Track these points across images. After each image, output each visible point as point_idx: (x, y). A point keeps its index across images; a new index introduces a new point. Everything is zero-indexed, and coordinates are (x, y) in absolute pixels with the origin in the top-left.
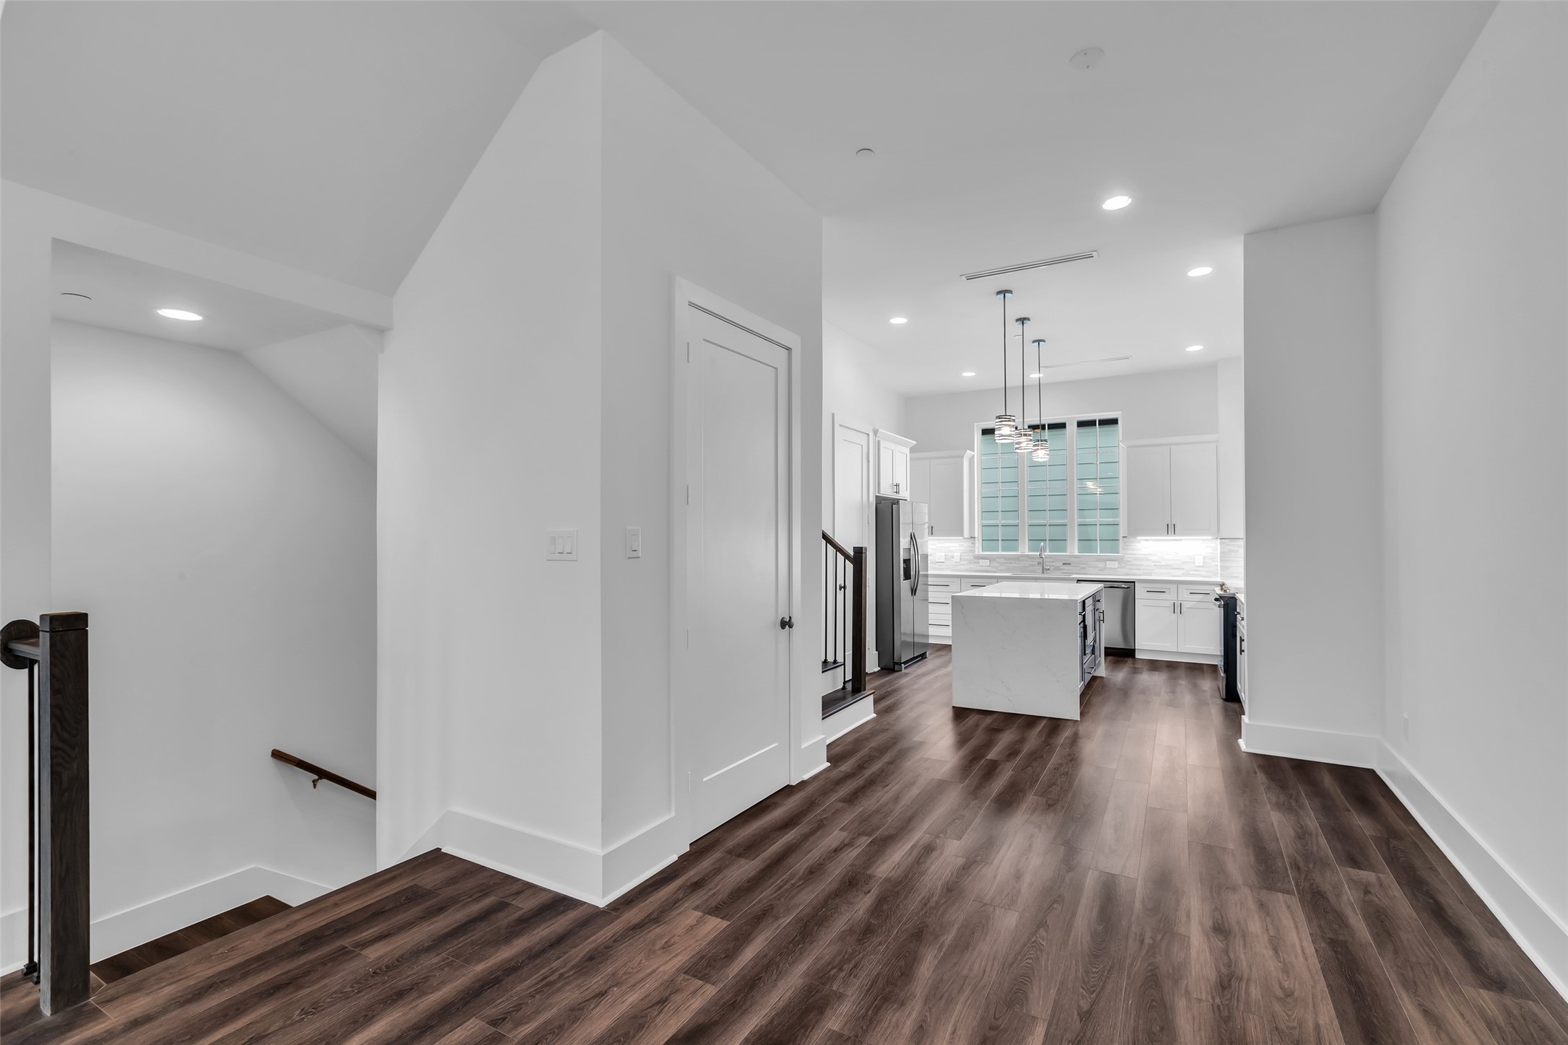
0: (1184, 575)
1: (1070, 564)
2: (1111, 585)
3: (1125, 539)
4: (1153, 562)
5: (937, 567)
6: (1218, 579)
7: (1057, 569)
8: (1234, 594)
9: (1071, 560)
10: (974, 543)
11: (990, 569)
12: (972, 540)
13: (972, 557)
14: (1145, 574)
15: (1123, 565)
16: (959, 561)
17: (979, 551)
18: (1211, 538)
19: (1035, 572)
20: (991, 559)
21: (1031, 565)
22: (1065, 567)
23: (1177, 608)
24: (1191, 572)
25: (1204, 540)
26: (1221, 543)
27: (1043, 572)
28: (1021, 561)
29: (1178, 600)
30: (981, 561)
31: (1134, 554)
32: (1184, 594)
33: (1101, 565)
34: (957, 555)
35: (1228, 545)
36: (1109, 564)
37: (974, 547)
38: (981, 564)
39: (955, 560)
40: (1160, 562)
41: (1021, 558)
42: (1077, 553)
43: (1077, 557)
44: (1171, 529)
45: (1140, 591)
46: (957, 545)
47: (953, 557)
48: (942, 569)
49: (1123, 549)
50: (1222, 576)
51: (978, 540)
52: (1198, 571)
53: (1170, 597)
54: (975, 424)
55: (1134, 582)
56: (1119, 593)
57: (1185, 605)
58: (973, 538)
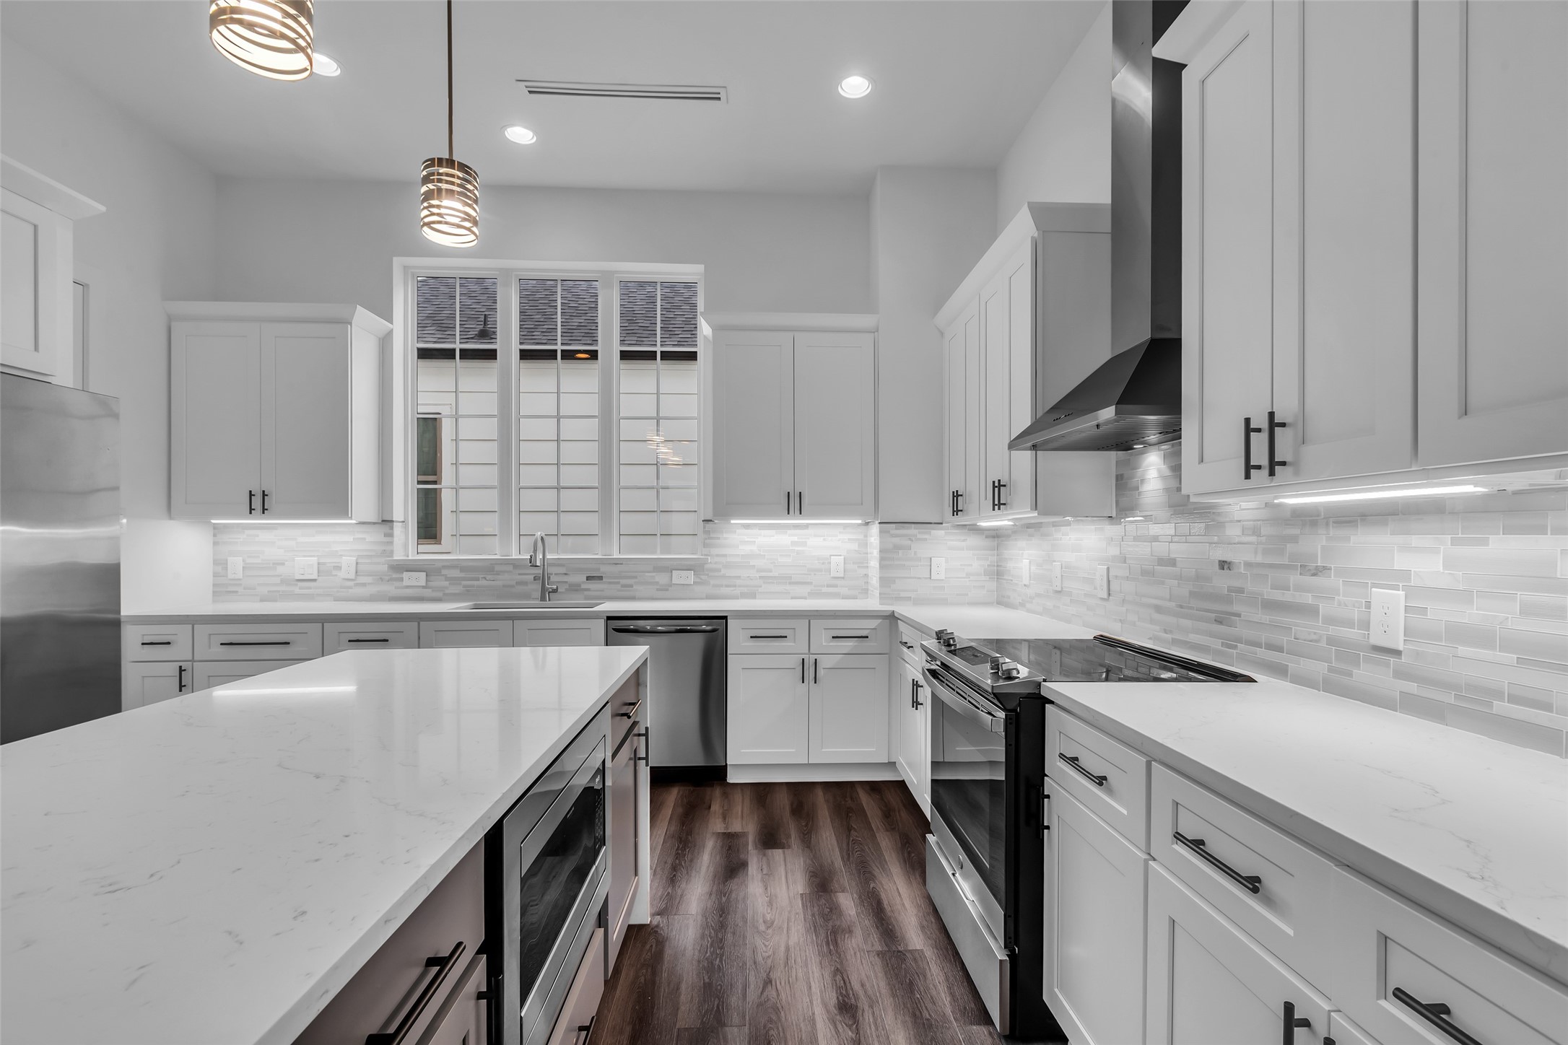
0: (813, 595)
1: (600, 578)
2: (681, 625)
3: (709, 525)
4: (759, 571)
5: (297, 590)
6: (873, 603)
7: (575, 588)
8: (1039, 685)
9: (604, 569)
10: (390, 535)
11: (428, 593)
12: (385, 528)
13: (385, 568)
14: (744, 596)
15: (703, 577)
16: (352, 576)
17: (399, 556)
18: (860, 522)
19: (528, 596)
20: (429, 570)
21: (519, 583)
22: (593, 586)
23: (809, 671)
24: (825, 590)
25: (846, 526)
26: (881, 532)
27: (543, 598)
28: (498, 573)
29: (809, 653)
30: (406, 575)
31: (725, 556)
32: (822, 640)
33: (662, 579)
34: (348, 562)
35: (893, 536)
36: (679, 577)
37: (391, 543)
38: (406, 583)
39: (342, 574)
40: (771, 571)
41: (497, 568)
42: (616, 555)
43: (617, 562)
44: (794, 503)
45: (737, 638)
46: (350, 538)
47: (339, 568)
48: (310, 597)
49: (705, 545)
50: (883, 597)
51: (406, 528)
52: (836, 586)
53: (795, 646)
54: (396, 260)
55: (725, 618)
56: (695, 644)
57: (825, 662)
58: (387, 522)
